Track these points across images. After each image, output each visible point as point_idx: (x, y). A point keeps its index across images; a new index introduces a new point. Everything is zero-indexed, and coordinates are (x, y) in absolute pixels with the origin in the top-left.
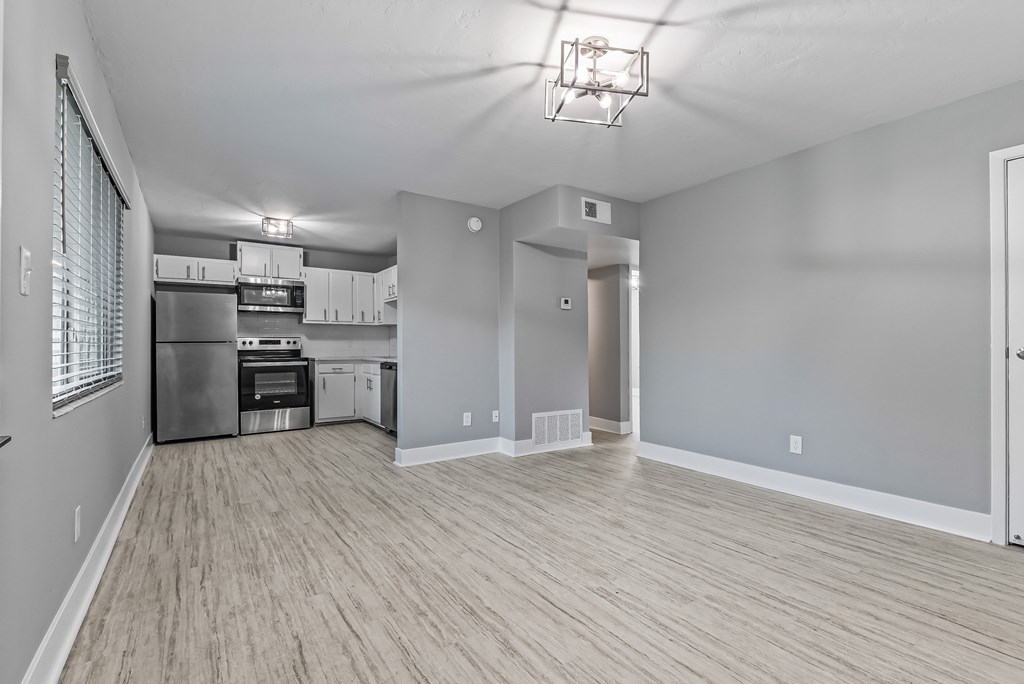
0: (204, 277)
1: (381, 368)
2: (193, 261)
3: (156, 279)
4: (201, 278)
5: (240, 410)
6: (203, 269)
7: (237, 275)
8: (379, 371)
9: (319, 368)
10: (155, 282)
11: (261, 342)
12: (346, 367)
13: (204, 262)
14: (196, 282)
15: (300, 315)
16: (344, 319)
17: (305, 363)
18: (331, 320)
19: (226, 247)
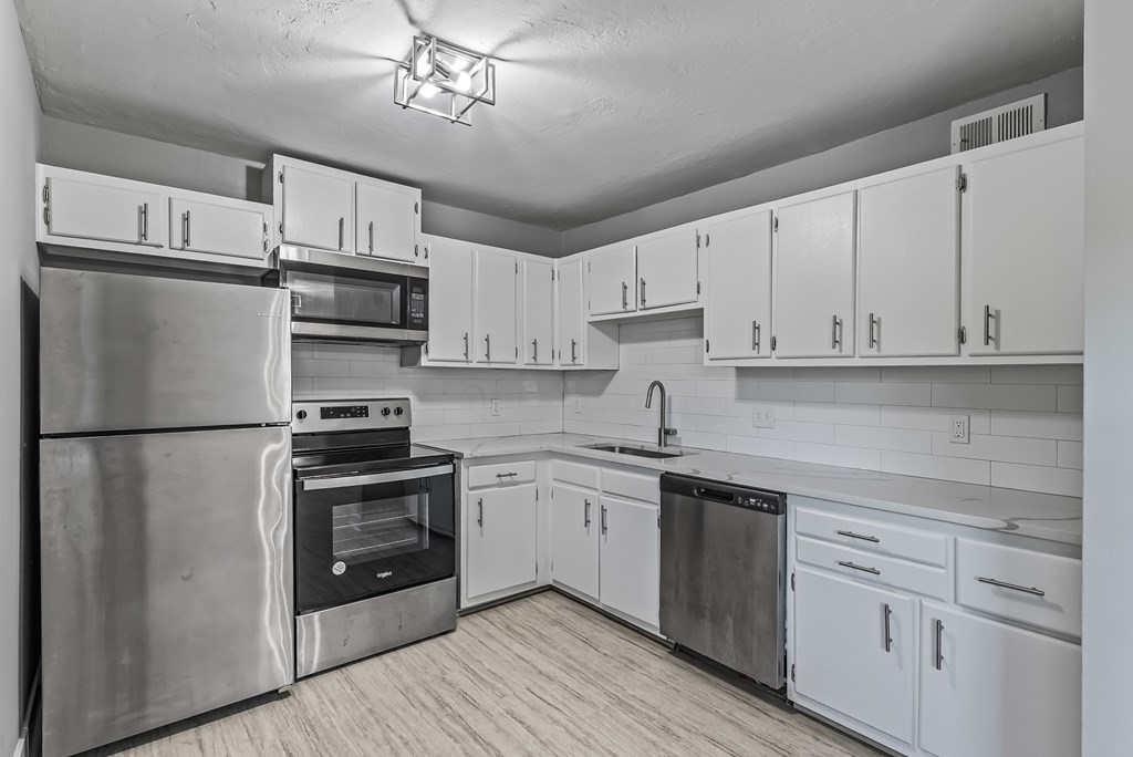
0: (186, 241)
1: (663, 488)
2: (156, 195)
3: (42, 237)
4: (178, 243)
5: (297, 613)
6: (186, 218)
7: (274, 239)
8: (656, 495)
9: (468, 476)
10: (37, 243)
11: (326, 413)
12: (521, 468)
13: (185, 198)
14: (165, 252)
15: (416, 345)
16: (502, 357)
17: (446, 469)
18: (477, 359)
19: (237, 170)
